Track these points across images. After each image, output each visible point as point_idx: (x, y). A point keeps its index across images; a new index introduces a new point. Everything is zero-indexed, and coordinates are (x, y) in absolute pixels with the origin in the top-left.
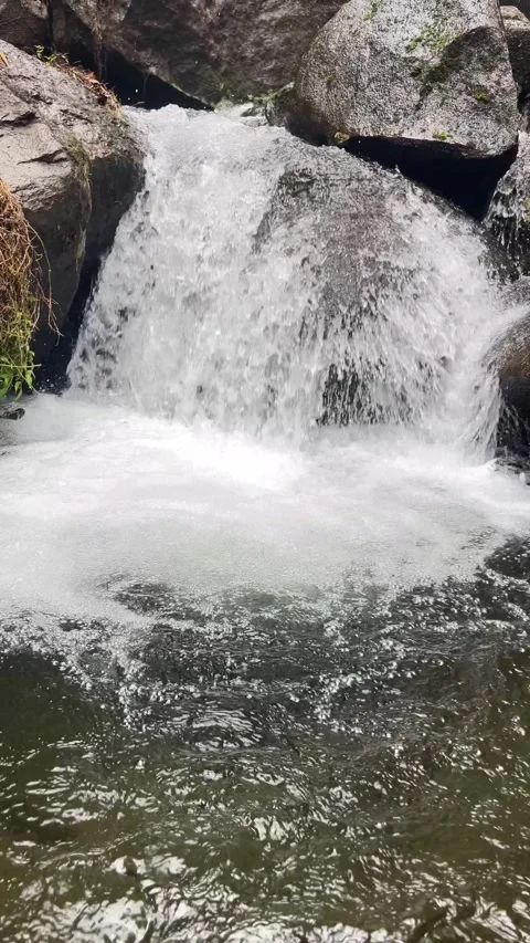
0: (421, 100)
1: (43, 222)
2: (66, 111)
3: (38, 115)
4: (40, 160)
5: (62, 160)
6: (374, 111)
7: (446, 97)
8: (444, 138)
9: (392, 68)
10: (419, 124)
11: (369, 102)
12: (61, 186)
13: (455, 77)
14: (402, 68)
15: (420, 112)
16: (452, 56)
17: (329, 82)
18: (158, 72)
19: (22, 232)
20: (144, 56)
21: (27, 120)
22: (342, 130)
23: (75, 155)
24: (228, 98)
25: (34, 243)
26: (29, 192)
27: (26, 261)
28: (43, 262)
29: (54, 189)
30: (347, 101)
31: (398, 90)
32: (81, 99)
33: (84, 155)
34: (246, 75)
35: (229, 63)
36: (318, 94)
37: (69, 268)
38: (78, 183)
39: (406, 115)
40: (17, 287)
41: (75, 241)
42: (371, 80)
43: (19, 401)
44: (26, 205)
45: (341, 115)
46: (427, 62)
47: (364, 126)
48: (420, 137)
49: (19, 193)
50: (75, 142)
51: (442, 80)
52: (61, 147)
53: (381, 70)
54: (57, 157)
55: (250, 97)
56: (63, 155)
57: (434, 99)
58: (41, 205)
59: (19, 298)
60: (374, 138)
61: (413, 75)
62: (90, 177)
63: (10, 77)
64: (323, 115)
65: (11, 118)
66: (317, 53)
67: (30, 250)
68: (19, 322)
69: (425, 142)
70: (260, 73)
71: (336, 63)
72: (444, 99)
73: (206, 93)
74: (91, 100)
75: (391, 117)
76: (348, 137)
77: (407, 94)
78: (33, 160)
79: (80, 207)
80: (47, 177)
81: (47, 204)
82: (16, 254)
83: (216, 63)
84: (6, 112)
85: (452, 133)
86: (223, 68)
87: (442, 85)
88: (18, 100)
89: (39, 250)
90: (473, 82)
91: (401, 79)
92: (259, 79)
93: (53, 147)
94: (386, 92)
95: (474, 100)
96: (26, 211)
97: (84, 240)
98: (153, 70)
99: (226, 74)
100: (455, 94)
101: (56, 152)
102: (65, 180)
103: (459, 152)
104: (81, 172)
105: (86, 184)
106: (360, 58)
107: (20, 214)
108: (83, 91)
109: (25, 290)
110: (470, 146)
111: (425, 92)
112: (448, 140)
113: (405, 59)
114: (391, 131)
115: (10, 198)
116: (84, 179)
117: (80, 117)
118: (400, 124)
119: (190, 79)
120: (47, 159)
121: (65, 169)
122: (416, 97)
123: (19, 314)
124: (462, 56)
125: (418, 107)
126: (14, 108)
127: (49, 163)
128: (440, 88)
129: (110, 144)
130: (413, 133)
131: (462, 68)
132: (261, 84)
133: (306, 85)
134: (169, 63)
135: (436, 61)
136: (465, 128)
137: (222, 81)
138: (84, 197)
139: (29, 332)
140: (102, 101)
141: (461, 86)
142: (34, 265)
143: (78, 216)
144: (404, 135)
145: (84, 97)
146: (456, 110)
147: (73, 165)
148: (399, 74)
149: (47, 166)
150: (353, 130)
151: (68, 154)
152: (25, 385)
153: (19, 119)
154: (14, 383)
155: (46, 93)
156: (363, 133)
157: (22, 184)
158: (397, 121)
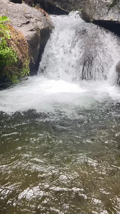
0: (108, 11)
1: (31, 43)
2: (36, 20)
3: (30, 22)
4: (30, 31)
5: (34, 30)
6: (98, 14)
7: (114, 10)
8: (112, 20)
9: (102, 5)
10: (107, 17)
11: (97, 12)
12: (34, 35)
13: (115, 6)
14: (104, 5)
15: (108, 14)
16: (115, 2)
17: (90, 8)
18: (58, 6)
19: (27, 45)
20: (55, 3)
21: (28, 23)
22: (92, 19)
23: (37, 29)
24: (74, 10)
25: (29, 47)
26: (28, 37)
27: (28, 50)
28: (31, 50)
29: (33, 36)
30: (93, 13)
31: (103, 9)
32: (40, 15)
33: (38, 29)
34: (78, 5)
35: (74, 3)
36: (88, 11)
37: (36, 51)
38: (37, 35)
39: (105, 15)
40: (26, 55)
41: (37, 46)
42: (98, 8)
43: (27, 77)
44: (28, 40)
45: (92, 15)
46: (110, 3)
47: (96, 18)
48: (107, 20)
49: (26, 37)
50: (37, 26)
51: (113, 7)
52: (34, 28)
53: (100, 5)
54: (33, 30)
55: (79, 9)
56: (34, 29)
57: (111, 11)
58: (30, 39)
59: (26, 57)
60: (98, 20)
61: (107, 6)
62: (40, 33)
63: (26, 14)
64: (88, 16)
65: (25, 23)
66: (88, 2)
67: (28, 48)
68: (26, 62)
69: (108, 21)
70: (81, 4)
71: (91, 4)
72: (113, 11)
73: (69, 10)
74: (42, 16)
75: (102, 15)
76: (93, 20)
77: (105, 10)
78: (29, 31)
79: (38, 39)
80: (32, 34)
81: (31, 39)
82: (26, 49)
83: (71, 3)
84: (24, 21)
85: (114, 18)
86: (72, 4)
87: (113, 8)
88: (26, 19)
89: (30, 48)
90: (119, 7)
91: (104, 7)
92: (81, 5)
93: (33, 28)
94: (101, 10)
95: (119, 11)
96: (27, 41)
97: (39, 45)
98: (57, 6)
99: (73, 5)
100: (115, 9)
101: (33, 29)
102: (35, 34)
103: (115, 22)
104: (38, 32)
105: (39, 34)
106: (96, 3)
107: (26, 42)
108: (41, 13)
109: (27, 55)
110: (118, 21)
111: (109, 10)
112: (113, 20)
113: (105, 3)
114: (102, 18)
115: (25, 39)
116: (39, 33)
117: (39, 20)
118: (103, 17)
119: (65, 7)
120: (32, 30)
121: (35, 32)
122: (107, 11)
123: (26, 60)
124: (117, 1)
125: (107, 13)
126: (26, 21)
127: (32, 31)
128: (112, 8)
129: (45, 25)
130: (106, 19)
131: (117, 4)
132: (81, 6)
133: (85, 9)
134: (61, 4)
135: (112, 3)
136: (117, 17)
137: (72, 7)
138: (39, 37)
139: (28, 64)
140: (45, 15)
141: (117, 8)
142: (29, 51)
143: (38, 41)
144: (104, 19)
145: (41, 15)
146: (116, 13)
147: (36, 31)
148: (104, 6)
149: (32, 32)
150: (94, 19)
151: (35, 29)
152: (28, 74)
153: (26, 23)
154: (26, 73)
155: (32, 16)
156: (96, 19)
157: (27, 35)
158: (103, 16)
